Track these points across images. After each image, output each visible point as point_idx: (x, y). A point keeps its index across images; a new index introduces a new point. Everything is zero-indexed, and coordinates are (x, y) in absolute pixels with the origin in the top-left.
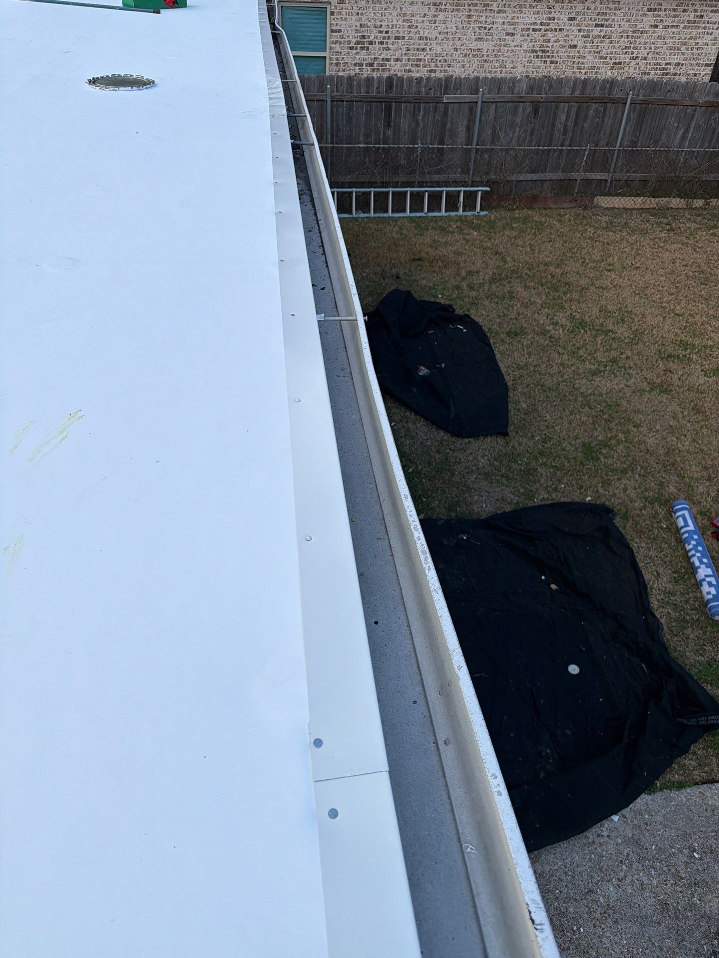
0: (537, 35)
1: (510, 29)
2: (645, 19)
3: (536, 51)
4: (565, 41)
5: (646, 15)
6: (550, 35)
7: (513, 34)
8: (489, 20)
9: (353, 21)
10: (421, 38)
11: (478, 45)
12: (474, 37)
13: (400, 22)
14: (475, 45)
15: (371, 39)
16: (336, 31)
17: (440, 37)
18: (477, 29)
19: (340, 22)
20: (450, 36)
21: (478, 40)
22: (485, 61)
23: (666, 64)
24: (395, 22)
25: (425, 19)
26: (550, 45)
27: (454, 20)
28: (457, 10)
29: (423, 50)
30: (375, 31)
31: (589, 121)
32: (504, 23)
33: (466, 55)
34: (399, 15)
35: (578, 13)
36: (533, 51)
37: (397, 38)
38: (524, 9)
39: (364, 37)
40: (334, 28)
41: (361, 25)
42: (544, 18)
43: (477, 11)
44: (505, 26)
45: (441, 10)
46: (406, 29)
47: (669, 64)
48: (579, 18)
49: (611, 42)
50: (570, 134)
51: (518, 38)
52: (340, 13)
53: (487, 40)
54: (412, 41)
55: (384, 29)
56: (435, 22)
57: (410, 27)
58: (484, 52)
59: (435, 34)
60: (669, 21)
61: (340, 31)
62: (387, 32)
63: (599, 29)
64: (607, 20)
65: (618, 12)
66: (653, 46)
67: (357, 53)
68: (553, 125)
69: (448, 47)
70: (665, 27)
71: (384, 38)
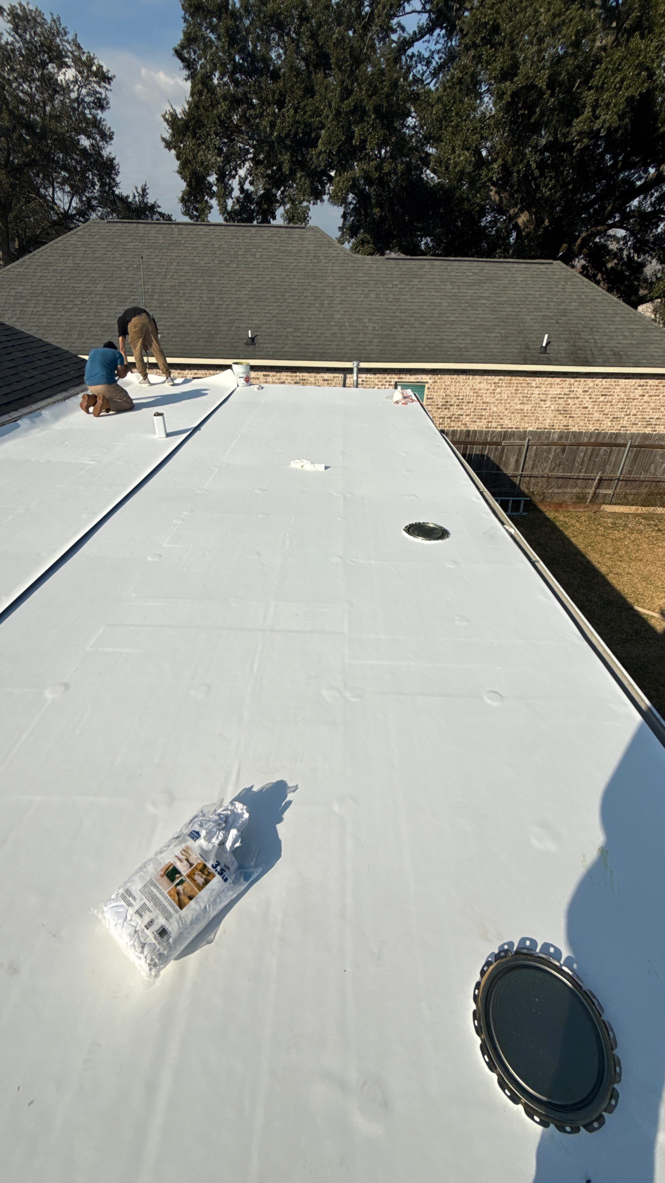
0: (561, 401)
1: (543, 397)
2: (636, 391)
3: (560, 411)
4: (580, 404)
5: (636, 389)
6: (570, 401)
7: (545, 401)
8: (530, 392)
9: (442, 393)
10: (484, 403)
11: (522, 407)
12: (519, 402)
13: (472, 394)
14: (519, 407)
15: (452, 403)
16: (430, 399)
17: (496, 402)
18: (521, 398)
19: (433, 394)
20: (503, 401)
21: (521, 404)
22: (525, 416)
23: (650, 418)
24: (468, 393)
25: (488, 391)
26: (569, 406)
27: (506, 392)
28: (510, 387)
29: (485, 409)
30: (455, 398)
31: (599, 458)
32: (539, 394)
33: (513, 413)
34: (471, 389)
35: (590, 388)
36: (558, 411)
37: (468, 402)
38: (553, 386)
39: (447, 402)
40: (429, 397)
41: (446, 395)
42: (566, 391)
43: (522, 387)
44: (540, 396)
45: (498, 387)
46: (475, 398)
47: (652, 418)
48: (590, 390)
49: (612, 405)
50: (585, 465)
51: (548, 403)
52: (433, 388)
53: (528, 404)
54: (478, 405)
55: (461, 397)
56: (494, 393)
57: (477, 396)
58: (525, 411)
59: (493, 400)
60: (653, 393)
61: (432, 398)
62: (462, 399)
63: (604, 397)
64: (609, 392)
65: (617, 387)
66: (641, 408)
67: (442, 411)
68: (575, 459)
69: (501, 408)
70: (650, 396)
71: (460, 402)
